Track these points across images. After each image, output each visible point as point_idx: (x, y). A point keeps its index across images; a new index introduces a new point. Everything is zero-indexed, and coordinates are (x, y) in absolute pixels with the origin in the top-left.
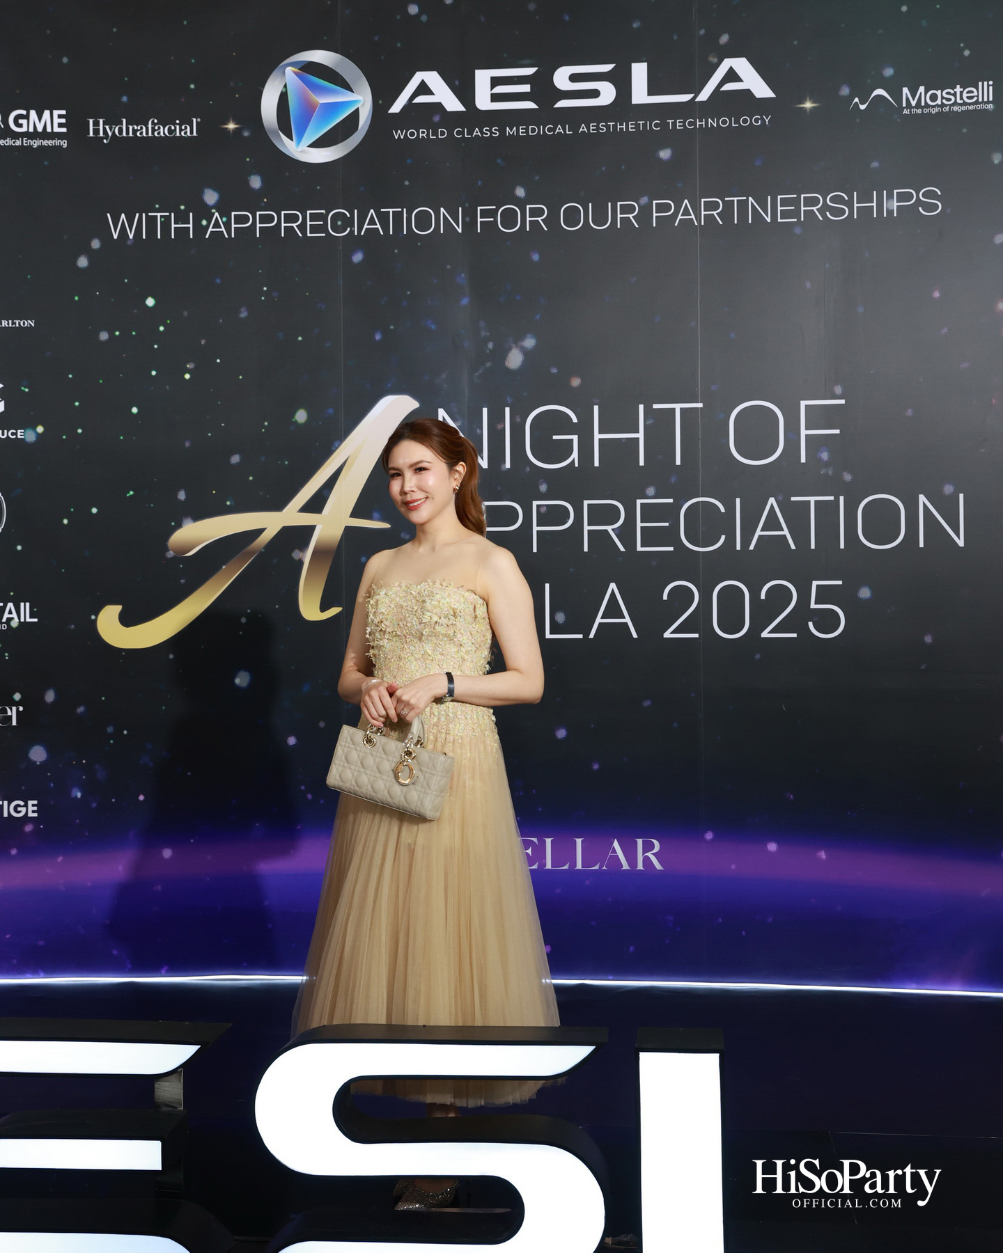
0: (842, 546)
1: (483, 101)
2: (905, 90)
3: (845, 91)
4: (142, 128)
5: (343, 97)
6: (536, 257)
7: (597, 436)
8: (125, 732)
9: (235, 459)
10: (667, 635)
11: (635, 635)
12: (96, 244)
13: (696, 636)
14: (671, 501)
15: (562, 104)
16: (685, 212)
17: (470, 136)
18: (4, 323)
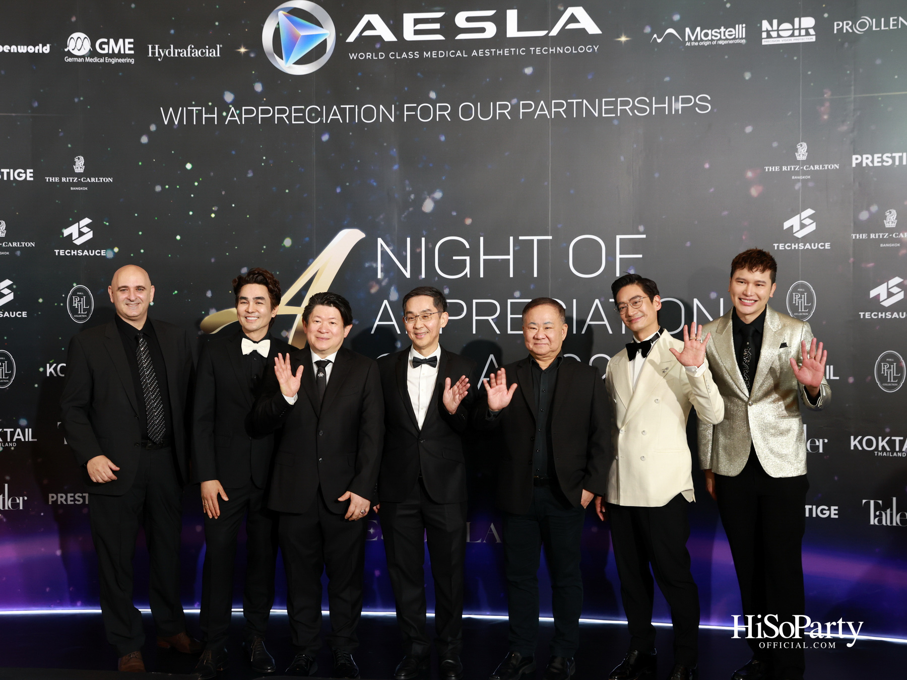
1: (408, 35)
2: (688, 30)
4: (183, 51)
5: (316, 31)
6: (443, 138)
7: (482, 257)
12: (153, 128)
15: (461, 37)
16: (541, 110)
17: (400, 58)
18: (93, 180)
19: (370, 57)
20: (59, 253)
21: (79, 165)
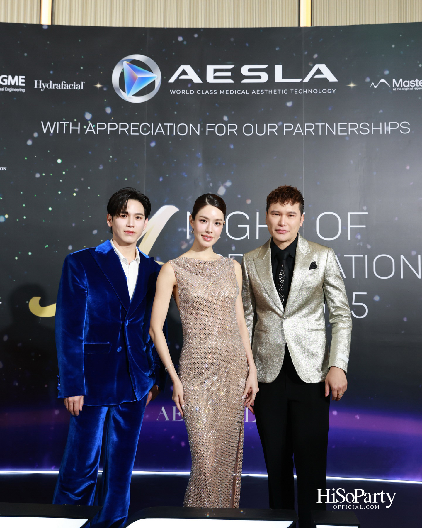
0: (367, 277)
1: (210, 79)
2: (394, 80)
3: (368, 80)
4: (58, 85)
5: (148, 75)
6: (232, 147)
7: (258, 226)
8: (40, 355)
9: (95, 232)
12: (36, 135)
15: (245, 81)
16: (298, 129)
17: (204, 94)
19: (184, 92)
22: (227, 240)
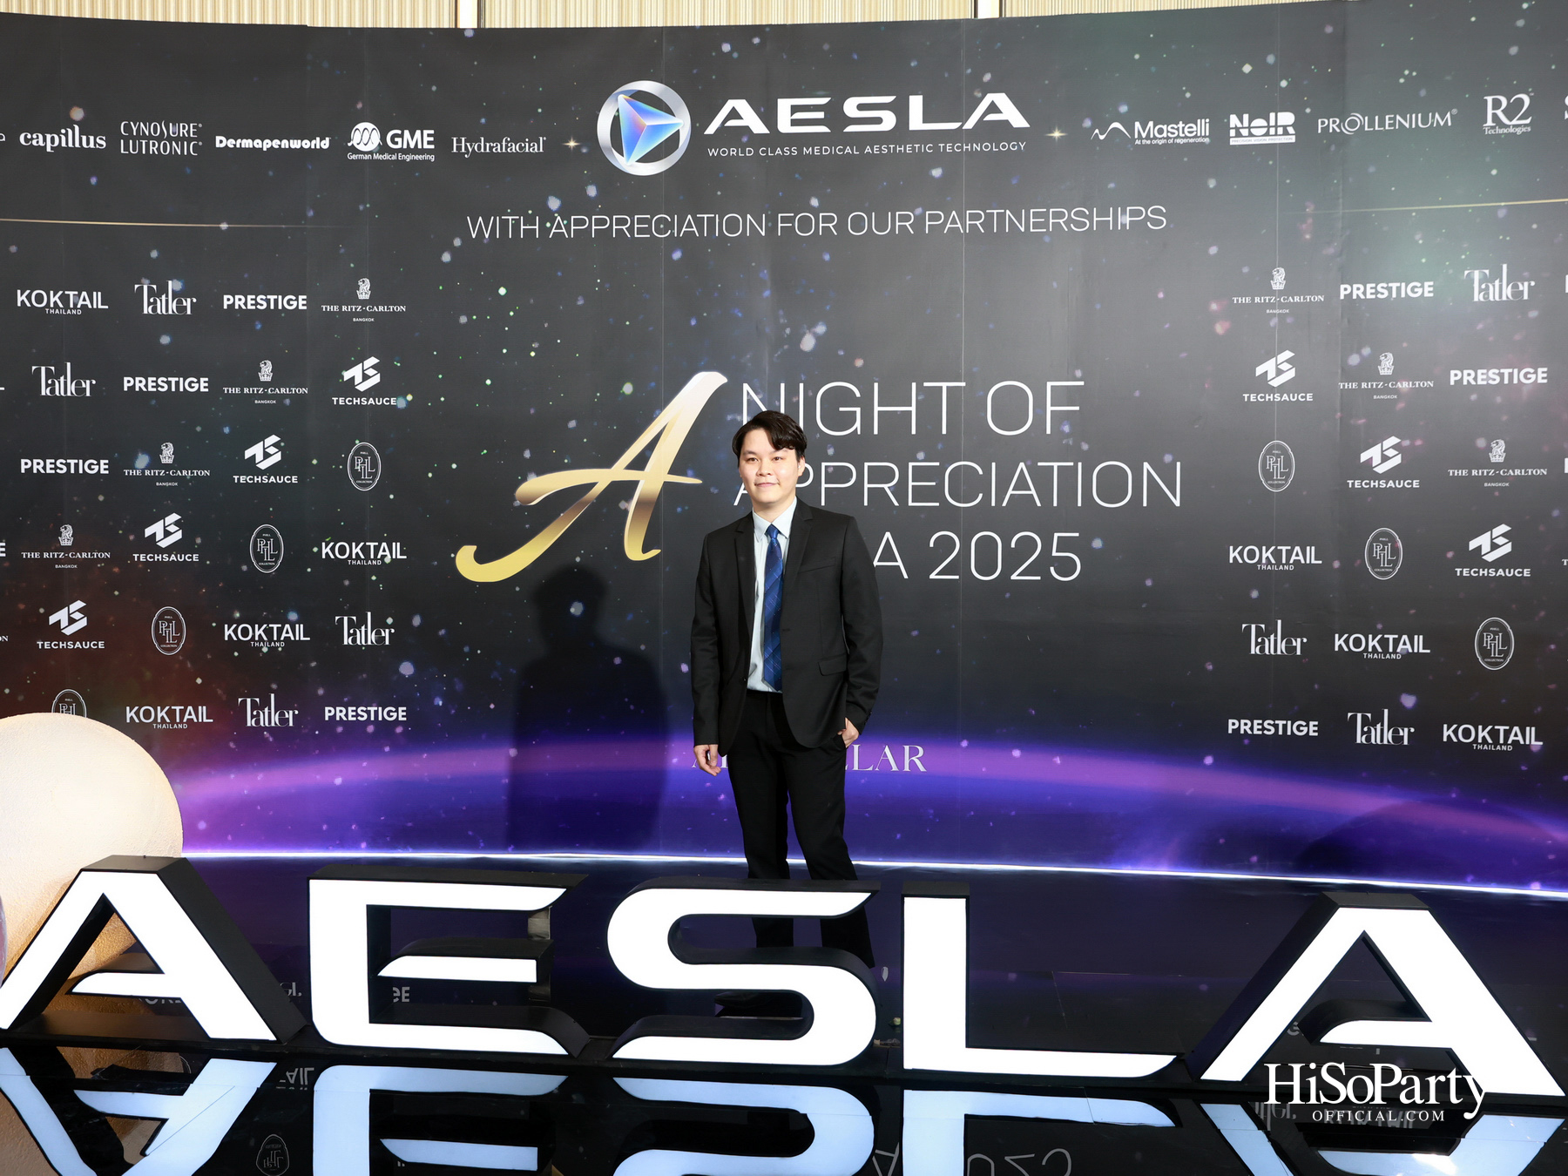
0: (1079, 504)
1: (784, 126)
2: (1137, 125)
3: (1087, 123)
4: (497, 145)
5: (665, 120)
6: (827, 257)
7: (877, 409)
8: (479, 652)
9: (572, 424)
10: (933, 576)
11: (906, 576)
12: (457, 242)
13: (957, 577)
14: (938, 464)
15: (851, 129)
16: (955, 222)
17: (773, 154)
18: (381, 308)
19: (735, 153)
20: (338, 401)
21: (364, 290)
22: (818, 436)
